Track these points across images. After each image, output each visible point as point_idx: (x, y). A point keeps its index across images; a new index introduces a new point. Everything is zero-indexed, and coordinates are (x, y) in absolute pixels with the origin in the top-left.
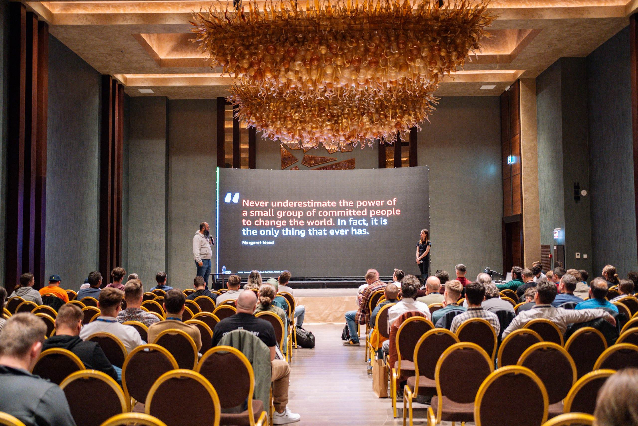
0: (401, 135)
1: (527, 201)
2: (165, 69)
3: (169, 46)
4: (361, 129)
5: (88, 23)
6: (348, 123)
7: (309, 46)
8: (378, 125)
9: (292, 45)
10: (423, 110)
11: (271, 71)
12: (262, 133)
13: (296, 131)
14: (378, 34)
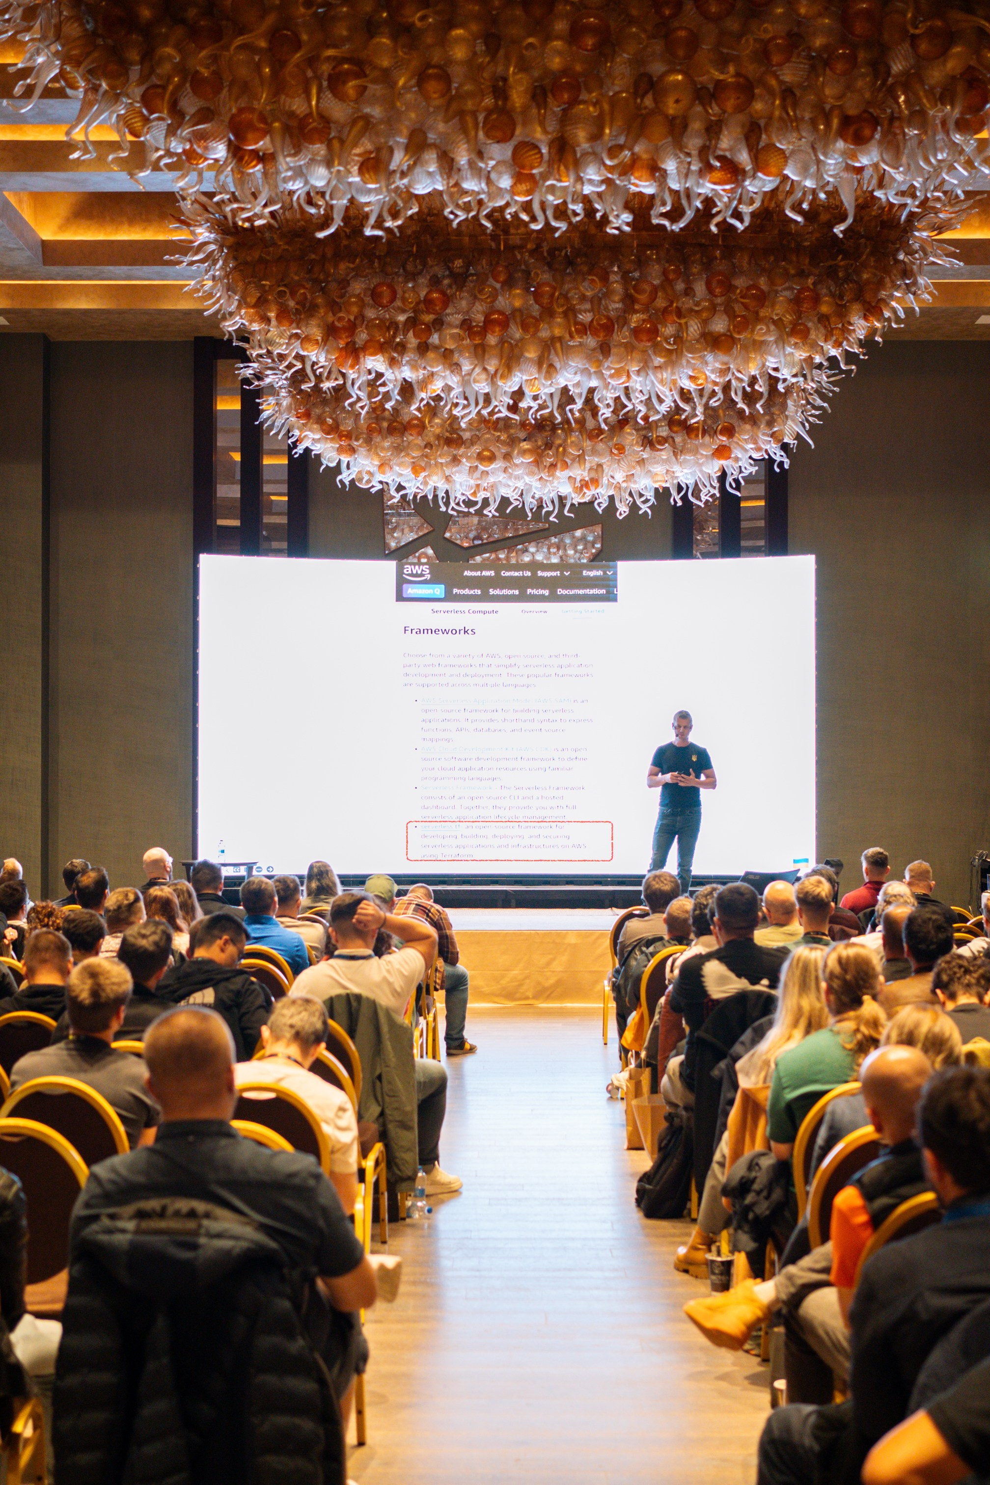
0: (730, 479)
2: (55, 269)
6: (580, 448)
8: (663, 453)
9: (435, 282)
10: (792, 407)
11: (381, 348)
12: (337, 470)
13: (433, 465)
14: (658, 260)
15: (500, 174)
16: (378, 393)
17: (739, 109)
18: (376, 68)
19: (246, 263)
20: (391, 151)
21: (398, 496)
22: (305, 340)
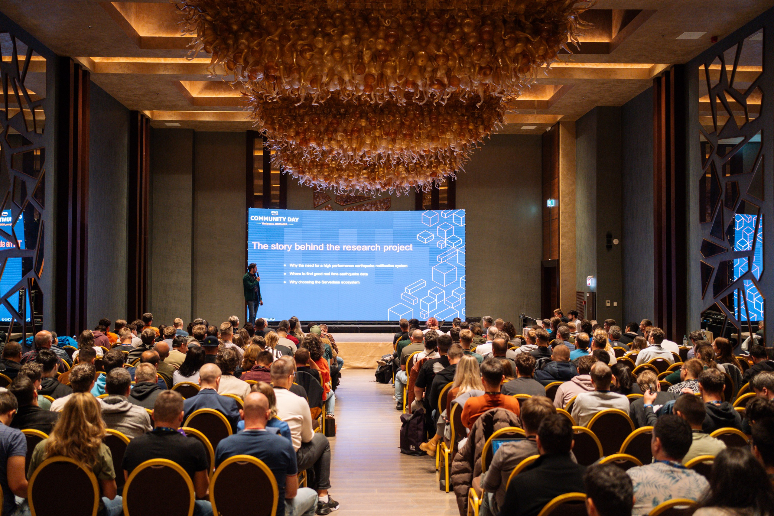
0: (436, 184)
1: (564, 247)
2: (197, 107)
3: (201, 84)
4: (397, 178)
5: (129, 72)
6: (384, 173)
7: (351, 120)
8: (413, 174)
9: (334, 117)
10: (458, 160)
11: (315, 140)
12: (298, 179)
13: (332, 178)
14: (413, 110)
15: (360, 85)
16: (314, 155)
17: (444, 64)
18: (316, 47)
19: (267, 109)
20: (322, 76)
21: (319, 189)
22: (288, 137)
